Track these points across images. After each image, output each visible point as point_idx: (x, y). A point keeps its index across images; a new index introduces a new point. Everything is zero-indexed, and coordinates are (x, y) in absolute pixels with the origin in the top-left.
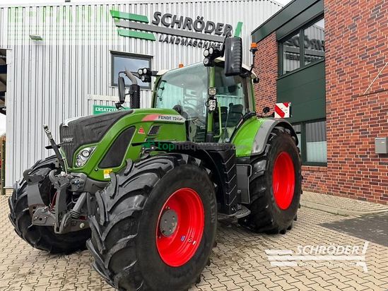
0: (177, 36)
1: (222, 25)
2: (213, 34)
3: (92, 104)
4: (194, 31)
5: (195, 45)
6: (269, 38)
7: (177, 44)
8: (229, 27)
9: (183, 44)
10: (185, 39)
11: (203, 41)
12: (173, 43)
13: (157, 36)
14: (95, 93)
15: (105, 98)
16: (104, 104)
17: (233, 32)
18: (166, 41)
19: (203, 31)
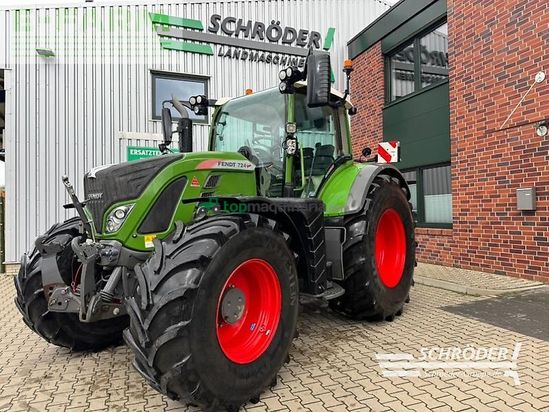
0: (244, 48)
1: (306, 33)
2: (293, 45)
3: (125, 144)
4: (267, 41)
5: (269, 60)
6: (372, 51)
7: (243, 59)
8: (316, 35)
9: (251, 59)
10: (255, 52)
11: (280, 56)
12: (237, 58)
13: (215, 49)
14: (129, 129)
15: (143, 135)
16: (142, 145)
17: (322, 43)
18: (229, 55)
19: (280, 41)
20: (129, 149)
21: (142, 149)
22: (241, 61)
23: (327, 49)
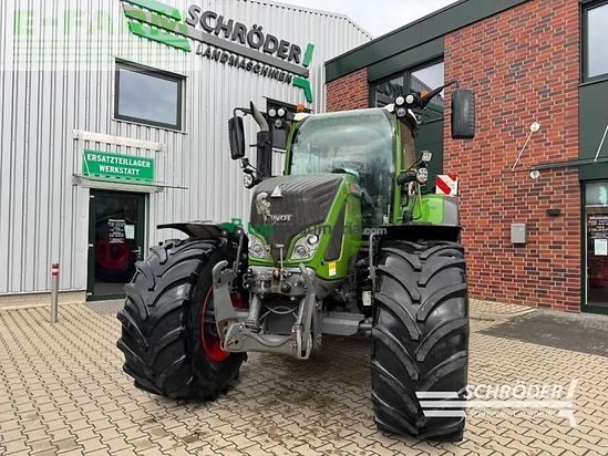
0: (224, 50)
1: (287, 44)
2: (274, 55)
3: (81, 147)
4: (248, 46)
5: (249, 68)
6: (355, 76)
7: (223, 62)
8: (297, 49)
9: (231, 64)
10: (235, 56)
11: (261, 65)
12: (216, 60)
13: (194, 46)
14: (87, 128)
15: (103, 137)
16: (103, 149)
17: (302, 58)
18: (207, 55)
19: (261, 49)
20: (86, 153)
21: (102, 154)
22: (220, 64)
23: (306, 66)
